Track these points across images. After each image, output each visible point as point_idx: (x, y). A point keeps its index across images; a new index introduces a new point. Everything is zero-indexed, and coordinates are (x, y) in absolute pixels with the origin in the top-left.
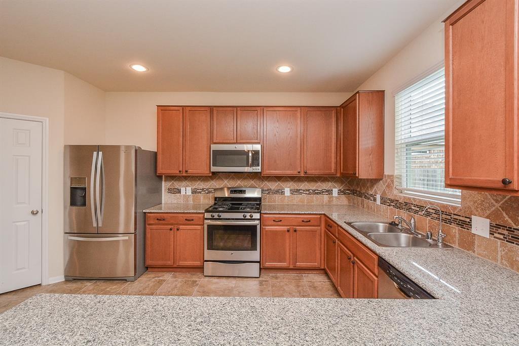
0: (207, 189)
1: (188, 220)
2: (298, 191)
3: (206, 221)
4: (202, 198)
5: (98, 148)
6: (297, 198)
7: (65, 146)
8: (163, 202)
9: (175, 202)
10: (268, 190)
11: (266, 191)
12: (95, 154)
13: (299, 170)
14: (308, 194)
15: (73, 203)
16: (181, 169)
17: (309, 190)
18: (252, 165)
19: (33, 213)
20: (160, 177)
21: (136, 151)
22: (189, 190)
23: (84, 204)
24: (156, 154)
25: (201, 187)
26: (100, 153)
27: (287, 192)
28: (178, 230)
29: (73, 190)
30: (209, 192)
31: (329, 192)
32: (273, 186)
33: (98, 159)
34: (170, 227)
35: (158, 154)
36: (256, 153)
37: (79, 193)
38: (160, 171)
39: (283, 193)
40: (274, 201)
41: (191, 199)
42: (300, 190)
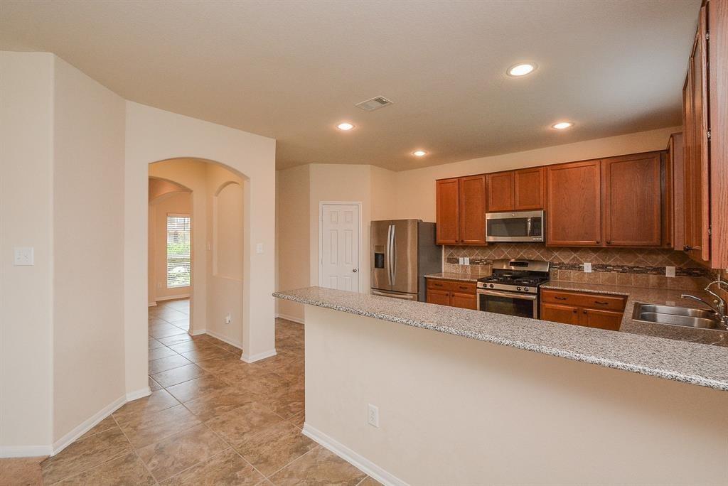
0: (486, 260)
1: (462, 288)
2: (604, 267)
3: (478, 290)
4: (480, 270)
5: (392, 222)
6: (602, 276)
7: (372, 222)
8: (443, 271)
9: (454, 271)
10: (559, 264)
11: (556, 264)
12: (390, 226)
13: (599, 239)
14: (621, 272)
15: (376, 266)
16: (458, 239)
17: (622, 267)
18: (533, 234)
19: (354, 271)
20: (440, 246)
21: (418, 223)
22: (467, 259)
23: (383, 267)
24: (435, 224)
25: (479, 258)
26: (394, 226)
27: (588, 267)
28: (453, 296)
29: (376, 255)
30: (488, 264)
31: (661, 271)
32: (566, 258)
33: (392, 230)
34: (446, 292)
35: (437, 225)
36: (536, 221)
37: (380, 257)
38: (439, 241)
39: (581, 269)
40: (569, 278)
41: (469, 270)
42: (608, 266)
